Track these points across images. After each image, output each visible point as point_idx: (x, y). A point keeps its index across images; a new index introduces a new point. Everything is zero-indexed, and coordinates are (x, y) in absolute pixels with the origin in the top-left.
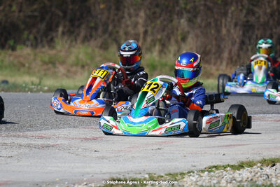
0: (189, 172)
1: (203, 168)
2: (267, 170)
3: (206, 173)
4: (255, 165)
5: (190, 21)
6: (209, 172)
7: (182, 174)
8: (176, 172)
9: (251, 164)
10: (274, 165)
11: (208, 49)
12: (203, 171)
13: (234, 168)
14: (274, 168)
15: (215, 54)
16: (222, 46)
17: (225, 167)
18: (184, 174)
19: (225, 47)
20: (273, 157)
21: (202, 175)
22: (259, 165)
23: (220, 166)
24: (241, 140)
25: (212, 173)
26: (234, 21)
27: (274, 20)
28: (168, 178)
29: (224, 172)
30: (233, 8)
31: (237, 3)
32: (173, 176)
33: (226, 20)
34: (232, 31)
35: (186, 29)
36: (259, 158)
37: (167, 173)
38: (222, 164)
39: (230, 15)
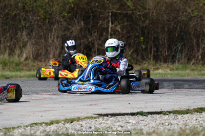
0: (18, 127)
1: (27, 124)
2: (67, 125)
3: (29, 127)
4: (60, 122)
5: (29, 34)
6: (31, 127)
7: (14, 128)
8: (10, 127)
9: (58, 122)
10: (72, 122)
11: (40, 52)
12: (27, 126)
13: (47, 124)
14: (72, 124)
15: (44, 55)
16: (49, 50)
17: (41, 124)
18: (15, 128)
19: (51, 51)
20: (72, 117)
21: (26, 128)
22: (63, 122)
23: (38, 123)
24: (53, 108)
25: (33, 128)
26: (56, 34)
27: (82, 34)
28: (4, 130)
29: (41, 127)
30: (55, 26)
31: (58, 23)
32: (8, 129)
33: (51, 34)
34: (55, 41)
35: (26, 40)
36: (63, 118)
37: (4, 127)
38: (39, 122)
39: (54, 31)
